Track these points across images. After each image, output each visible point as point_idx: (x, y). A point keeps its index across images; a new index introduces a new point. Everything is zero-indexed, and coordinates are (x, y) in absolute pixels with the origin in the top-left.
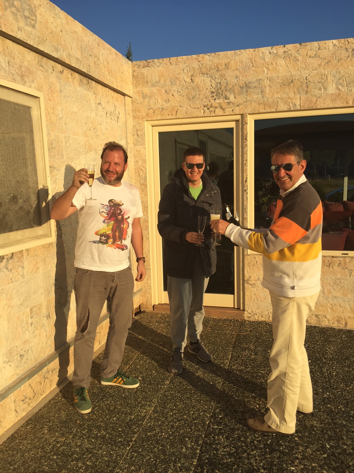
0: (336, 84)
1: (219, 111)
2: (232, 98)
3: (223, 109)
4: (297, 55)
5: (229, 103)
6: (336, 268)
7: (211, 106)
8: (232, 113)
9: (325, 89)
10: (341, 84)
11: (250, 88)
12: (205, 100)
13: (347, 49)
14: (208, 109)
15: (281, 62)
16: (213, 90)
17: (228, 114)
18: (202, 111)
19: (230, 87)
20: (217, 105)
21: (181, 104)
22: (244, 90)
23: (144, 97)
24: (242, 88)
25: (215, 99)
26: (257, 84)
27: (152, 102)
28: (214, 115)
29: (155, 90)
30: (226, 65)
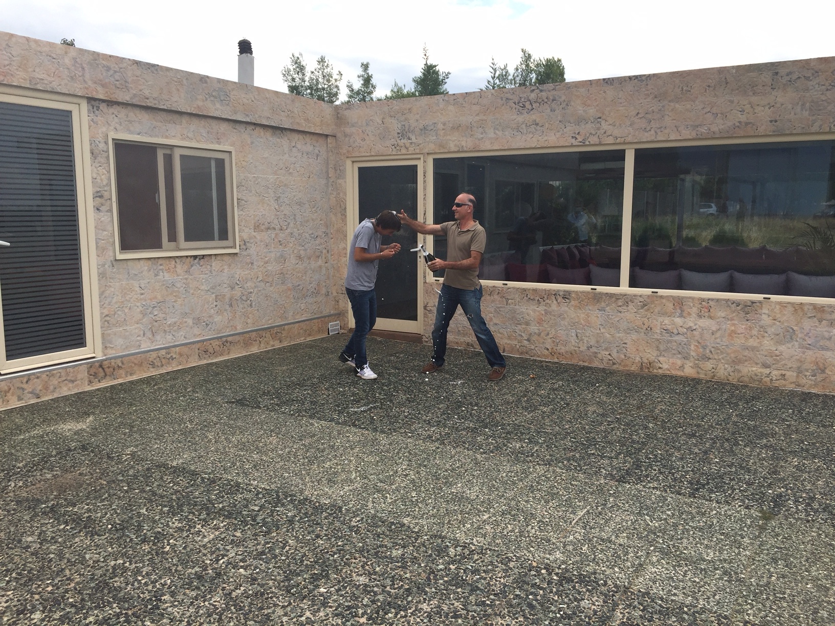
0: (494, 129)
1: (404, 151)
2: (414, 140)
3: (407, 148)
4: (464, 103)
5: (411, 143)
6: (496, 297)
7: (398, 145)
8: (414, 152)
9: (486, 133)
10: (498, 129)
11: (427, 130)
12: (392, 140)
13: (502, 99)
14: (395, 148)
15: (451, 107)
16: (399, 131)
17: (410, 153)
18: (391, 150)
19: (412, 128)
20: (403, 145)
21: (374, 143)
22: (423, 132)
23: (346, 136)
24: (421, 130)
25: (401, 140)
26: (432, 127)
27: (351, 140)
28: (400, 153)
29: (353, 130)
30: (409, 109)
